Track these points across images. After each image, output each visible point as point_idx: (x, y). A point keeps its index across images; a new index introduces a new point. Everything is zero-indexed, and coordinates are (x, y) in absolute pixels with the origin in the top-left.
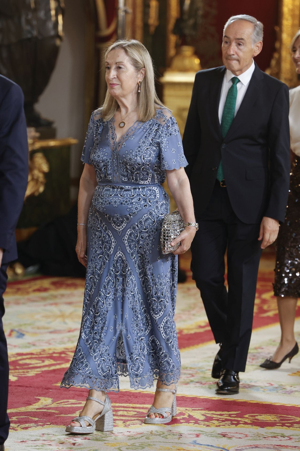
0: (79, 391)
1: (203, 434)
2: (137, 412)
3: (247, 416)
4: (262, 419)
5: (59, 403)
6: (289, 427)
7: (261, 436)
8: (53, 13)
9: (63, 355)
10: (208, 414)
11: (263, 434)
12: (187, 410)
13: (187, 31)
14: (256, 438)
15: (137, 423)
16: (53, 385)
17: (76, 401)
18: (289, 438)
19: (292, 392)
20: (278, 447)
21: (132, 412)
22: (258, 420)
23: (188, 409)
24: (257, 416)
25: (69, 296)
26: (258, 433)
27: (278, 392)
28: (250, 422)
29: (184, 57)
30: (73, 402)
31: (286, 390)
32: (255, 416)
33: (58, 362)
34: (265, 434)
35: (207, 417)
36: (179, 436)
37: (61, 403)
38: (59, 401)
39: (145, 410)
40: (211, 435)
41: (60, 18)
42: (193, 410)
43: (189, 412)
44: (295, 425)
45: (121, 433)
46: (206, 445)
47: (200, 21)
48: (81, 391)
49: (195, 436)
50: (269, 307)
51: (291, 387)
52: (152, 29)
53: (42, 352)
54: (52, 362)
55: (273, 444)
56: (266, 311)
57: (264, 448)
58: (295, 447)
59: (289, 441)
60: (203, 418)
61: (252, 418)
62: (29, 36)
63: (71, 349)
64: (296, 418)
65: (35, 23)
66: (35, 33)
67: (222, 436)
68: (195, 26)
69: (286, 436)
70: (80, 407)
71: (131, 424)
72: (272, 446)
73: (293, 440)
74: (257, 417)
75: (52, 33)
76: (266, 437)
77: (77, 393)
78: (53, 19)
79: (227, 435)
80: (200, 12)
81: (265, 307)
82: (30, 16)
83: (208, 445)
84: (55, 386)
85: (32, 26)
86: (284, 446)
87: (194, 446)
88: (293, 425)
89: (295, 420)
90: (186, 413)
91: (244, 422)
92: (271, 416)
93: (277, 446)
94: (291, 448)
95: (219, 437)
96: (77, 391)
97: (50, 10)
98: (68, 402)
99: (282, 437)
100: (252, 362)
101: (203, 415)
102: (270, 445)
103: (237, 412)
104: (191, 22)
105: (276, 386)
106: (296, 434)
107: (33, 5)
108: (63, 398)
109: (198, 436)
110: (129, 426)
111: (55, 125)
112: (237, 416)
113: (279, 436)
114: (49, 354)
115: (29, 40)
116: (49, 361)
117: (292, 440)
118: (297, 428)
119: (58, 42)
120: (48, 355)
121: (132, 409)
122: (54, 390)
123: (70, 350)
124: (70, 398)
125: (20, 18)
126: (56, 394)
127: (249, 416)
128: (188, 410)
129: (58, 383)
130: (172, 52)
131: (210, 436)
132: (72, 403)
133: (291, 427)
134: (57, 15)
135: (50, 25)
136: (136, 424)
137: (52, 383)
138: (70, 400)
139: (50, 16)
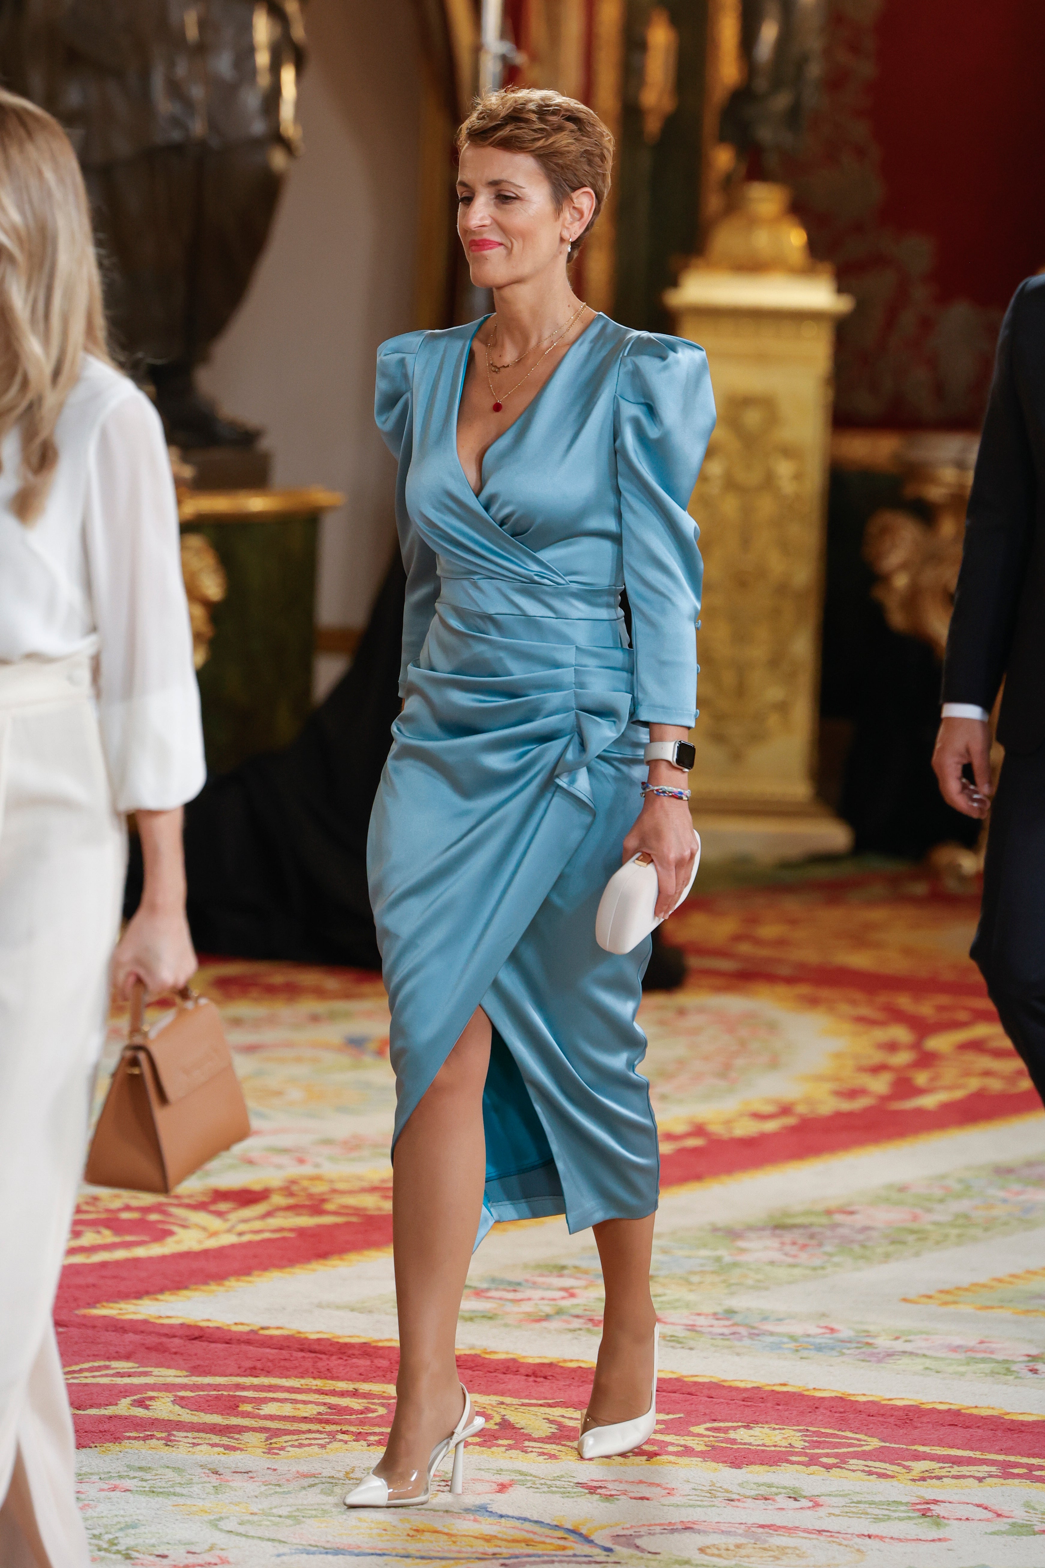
0: (159, 1334)
1: (523, 1483)
2: (331, 1406)
3: (700, 1429)
4: (747, 1440)
5: (74, 1372)
6: (828, 1467)
7: (719, 1494)
8: (263, 59)
9: (153, 1217)
10: (571, 1418)
11: (730, 1488)
12: (502, 1403)
13: (766, 134)
14: (702, 1501)
15: (313, 1442)
16: (77, 1312)
17: (137, 1365)
18: (811, 1504)
19: (890, 1355)
20: (761, 1530)
21: (310, 1406)
22: (734, 1441)
23: (508, 1400)
24: (735, 1428)
25: (257, 1024)
26: (713, 1485)
27: (843, 1354)
28: (705, 1448)
29: (753, 222)
30: (121, 1371)
31: (876, 1348)
32: (726, 1430)
33: (129, 1238)
34: (735, 1489)
35: (561, 1426)
36: (439, 1485)
37: (81, 1371)
38: (76, 1364)
39: (360, 1401)
40: (550, 1487)
41: (288, 76)
42: (523, 1405)
43: (503, 1412)
44: (852, 1461)
45: (247, 1473)
46: (518, 1519)
47: (813, 99)
48: (166, 1335)
49: (495, 1486)
50: (932, 1079)
51: (897, 1338)
52: (653, 125)
53: (87, 1203)
54: (108, 1236)
55: (750, 1521)
56: (919, 1092)
57: (715, 1532)
58: (820, 1532)
59: (809, 1512)
60: (547, 1430)
61: (713, 1438)
62: (176, 135)
63: (190, 1196)
64: (869, 1439)
65: (197, 92)
66: (198, 127)
67: (587, 1491)
68: (794, 115)
69: (805, 1497)
70: (141, 1385)
71: (292, 1446)
72: (743, 1526)
73: (822, 1512)
74: (732, 1435)
75: (258, 127)
76: (737, 1497)
77: (152, 1340)
78: (264, 80)
79: (605, 1487)
80: (815, 70)
81: (921, 1078)
82: (181, 69)
83: (525, 1519)
84: (84, 1316)
85: (188, 104)
86: (784, 1527)
87: (475, 1520)
88: (845, 1463)
89: (862, 1445)
90: (495, 1414)
91: (680, 1449)
92: (783, 1431)
93: (762, 1526)
94: (806, 1535)
95: (575, 1493)
96: (150, 1333)
97: (251, 50)
98: (107, 1367)
99: (790, 1497)
100: (795, 1256)
101: (551, 1422)
102: (737, 1525)
103: (671, 1416)
104: (781, 101)
105: (845, 1333)
106: (843, 1490)
107: (192, 32)
108: (96, 1357)
109: (503, 1488)
110: (281, 1452)
111: (266, 444)
112: (666, 1428)
113: (779, 1496)
114: (108, 1211)
115: (177, 149)
116: (99, 1232)
117: (820, 1509)
118: (854, 1471)
119: (278, 159)
120: (103, 1216)
121: (317, 1396)
122: (72, 1329)
123: (186, 1201)
124: (118, 1357)
125: (145, 75)
126: (76, 1343)
127: (708, 1429)
128: (507, 1405)
129: (98, 1305)
130: (714, 202)
131: (546, 1489)
132: (119, 1373)
133: (838, 1467)
134: (275, 69)
135: (252, 100)
136: (310, 1445)
137: (78, 1307)
138: (114, 1364)
139: (253, 71)
